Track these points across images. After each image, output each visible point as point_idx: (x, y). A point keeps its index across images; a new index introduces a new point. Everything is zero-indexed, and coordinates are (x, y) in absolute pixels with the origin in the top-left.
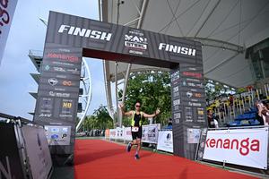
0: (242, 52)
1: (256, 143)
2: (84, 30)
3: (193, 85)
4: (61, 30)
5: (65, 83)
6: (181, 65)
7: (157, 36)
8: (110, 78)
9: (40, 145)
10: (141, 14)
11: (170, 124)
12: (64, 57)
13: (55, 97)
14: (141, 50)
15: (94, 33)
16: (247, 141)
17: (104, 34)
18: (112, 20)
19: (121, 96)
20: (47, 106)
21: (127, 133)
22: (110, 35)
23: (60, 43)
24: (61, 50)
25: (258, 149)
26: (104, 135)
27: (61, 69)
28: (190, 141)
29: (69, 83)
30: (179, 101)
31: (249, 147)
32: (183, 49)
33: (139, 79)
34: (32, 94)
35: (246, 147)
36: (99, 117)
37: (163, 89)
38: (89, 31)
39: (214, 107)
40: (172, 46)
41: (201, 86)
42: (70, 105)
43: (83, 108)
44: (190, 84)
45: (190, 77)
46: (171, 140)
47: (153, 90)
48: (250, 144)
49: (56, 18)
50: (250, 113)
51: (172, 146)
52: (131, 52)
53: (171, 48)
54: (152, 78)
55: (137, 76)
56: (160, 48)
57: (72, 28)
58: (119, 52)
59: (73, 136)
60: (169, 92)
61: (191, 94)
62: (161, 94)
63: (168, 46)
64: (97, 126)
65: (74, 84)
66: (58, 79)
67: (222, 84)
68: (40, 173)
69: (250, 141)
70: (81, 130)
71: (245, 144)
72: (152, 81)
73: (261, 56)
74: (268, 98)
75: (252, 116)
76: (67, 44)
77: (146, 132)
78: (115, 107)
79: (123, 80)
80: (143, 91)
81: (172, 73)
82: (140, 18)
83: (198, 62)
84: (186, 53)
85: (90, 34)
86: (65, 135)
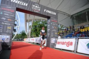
2: (17, 1)
5: (8, 20)
6: (51, 18)
12: (8, 10)
13: (4, 25)
14: (38, 11)
15: (21, 2)
16: (69, 42)
17: (25, 3)
19: (30, 27)
21: (32, 40)
23: (7, 4)
24: (7, 7)
25: (72, 45)
27: (7, 14)
29: (10, 20)
33: (37, 22)
35: (69, 44)
36: (22, 34)
40: (48, 11)
41: (57, 25)
42: (10, 28)
43: (16, 31)
44: (53, 24)
47: (41, 27)
51: (46, 44)
52: (34, 11)
55: (36, 21)
56: (45, 11)
59: (11, 39)
63: (47, 10)
64: (21, 37)
65: (12, 20)
66: (6, 18)
72: (41, 23)
73: (75, 18)
74: (76, 31)
75: (71, 36)
76: (10, 5)
77: (38, 40)
78: (28, 31)
79: (31, 22)
80: (38, 26)
81: (48, 20)
82: (38, 1)
83: (57, 17)
84: (53, 14)
85: (20, 3)
86: (8, 39)
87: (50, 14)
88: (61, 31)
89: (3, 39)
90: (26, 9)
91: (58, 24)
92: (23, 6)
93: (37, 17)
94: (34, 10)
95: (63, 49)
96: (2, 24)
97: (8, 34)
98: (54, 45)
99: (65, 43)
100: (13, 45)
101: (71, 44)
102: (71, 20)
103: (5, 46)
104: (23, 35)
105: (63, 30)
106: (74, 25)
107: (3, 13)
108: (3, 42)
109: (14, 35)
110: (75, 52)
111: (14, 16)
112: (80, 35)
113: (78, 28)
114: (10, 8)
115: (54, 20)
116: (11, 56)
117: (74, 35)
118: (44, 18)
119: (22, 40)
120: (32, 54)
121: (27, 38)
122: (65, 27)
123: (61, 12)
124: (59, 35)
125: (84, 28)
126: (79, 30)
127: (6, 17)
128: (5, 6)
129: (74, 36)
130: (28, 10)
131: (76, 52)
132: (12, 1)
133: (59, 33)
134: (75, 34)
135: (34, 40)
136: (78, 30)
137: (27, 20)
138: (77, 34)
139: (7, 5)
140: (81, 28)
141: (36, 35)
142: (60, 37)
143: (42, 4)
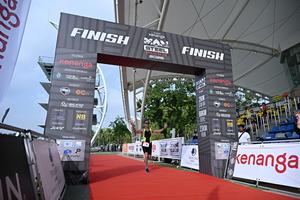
0: (276, 56)
1: (294, 159)
2: (99, 33)
3: (221, 93)
4: (73, 34)
5: (78, 92)
6: (207, 71)
7: (180, 38)
8: (127, 87)
9: (52, 160)
10: (162, 15)
11: (195, 138)
12: (77, 63)
13: (68, 108)
14: (162, 55)
15: (109, 36)
16: (284, 156)
17: (121, 37)
18: (130, 21)
19: (140, 106)
20: (59, 118)
22: (127, 38)
23: (73, 48)
25: (296, 166)
26: (121, 150)
27: (74, 78)
28: (218, 157)
29: (83, 92)
30: (205, 111)
31: (286, 163)
33: (159, 87)
34: (42, 105)
35: (283, 163)
36: (116, 130)
37: (187, 98)
38: (104, 34)
39: (245, 119)
40: (197, 50)
41: (230, 94)
42: (84, 117)
43: (98, 120)
44: (218, 93)
46: (197, 155)
47: (175, 100)
48: (288, 160)
49: (68, 21)
50: (286, 124)
51: (197, 162)
52: (151, 56)
53: (196, 52)
54: (174, 86)
55: (158, 84)
56: (184, 52)
57: (86, 31)
58: (138, 57)
59: (87, 152)
60: (193, 102)
61: (219, 104)
62: (185, 104)
63: (192, 49)
64: (113, 140)
66: (71, 88)
67: (254, 92)
68: (53, 192)
69: (287, 157)
70: (96, 144)
71: (281, 160)
72: (174, 89)
76: (80, 49)
77: (168, 147)
79: (142, 88)
80: (165, 101)
81: (197, 80)
82: (161, 19)
83: (227, 67)
84: (213, 57)
85: (106, 38)
86: (79, 150)
87: (202, 59)
90: (124, 55)
92: (116, 45)
96: (63, 108)
97: (79, 135)
100: (94, 170)
101: (293, 164)
103: (73, 172)
107: (64, 74)
108: (66, 159)
114: (79, 56)
121: (130, 141)
127: (70, 85)
130: (131, 56)
132: (84, 36)
135: (154, 147)
139: (73, 51)
143: (175, 32)
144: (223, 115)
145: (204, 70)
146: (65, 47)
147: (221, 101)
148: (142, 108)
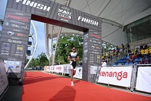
0: (122, 28)
1: (125, 74)
2: (33, 3)
3: (95, 42)
4: (17, 1)
5: (19, 34)
12: (19, 18)
13: (12, 43)
14: (67, 19)
15: (39, 5)
16: (121, 73)
17: (46, 7)
19: (54, 47)
20: (6, 48)
22: (49, 8)
23: (17, 9)
24: (17, 13)
25: (126, 77)
27: (17, 26)
28: (91, 73)
29: (22, 35)
30: (87, 50)
31: (122, 76)
32: (91, 21)
33: (65, 38)
35: (120, 76)
36: (41, 59)
37: (78, 45)
38: (36, 4)
40: (85, 19)
41: (100, 43)
42: (21, 49)
44: (94, 41)
45: (94, 37)
46: (81, 72)
50: (123, 60)
52: (61, 19)
54: (73, 38)
56: (79, 19)
60: (82, 47)
62: (78, 48)
63: (83, 18)
64: (39, 64)
66: (14, 32)
67: (110, 44)
69: (123, 73)
70: (29, 66)
71: (120, 74)
72: (73, 40)
73: (131, 31)
74: (132, 53)
75: (124, 61)
76: (21, 10)
77: (68, 68)
78: (50, 53)
79: (56, 38)
80: (68, 45)
81: (84, 34)
82: (68, 2)
83: (99, 29)
84: (93, 23)
85: (37, 6)
86: (17, 67)
87: (87, 24)
88: (107, 53)
89: (9, 68)
90: (47, 17)
91: (102, 42)
92: (42, 11)
93: (66, 30)
94: (61, 17)
95: (110, 85)
96: (9, 43)
97: (18, 59)
98: (96, 77)
99: (115, 74)
100: (26, 78)
102: (124, 34)
103: (14, 79)
104: (43, 61)
105: (111, 52)
106: (130, 42)
107: (10, 23)
108: (9, 71)
109: (28, 60)
110: (132, 90)
111: (28, 29)
112: (141, 60)
113: (136, 47)
114: (20, 14)
115: (95, 34)
116: (24, 95)
117: (129, 60)
118: (77, 32)
119: (41, 69)
120: (57, 93)
121: (48, 65)
122: (114, 46)
123: (106, 21)
124: (103, 60)
125: (146, 47)
126: (139, 51)
127: (14, 30)
128: (13, 12)
129: (129, 62)
130: (51, 18)
131: (134, 89)
132: (24, 3)
133: (103, 57)
134: (131, 58)
135: (60, 68)
136: (137, 51)
137: (49, 35)
138: (134, 58)
139: (15, 10)
140: (141, 48)
141: (63, 61)
142: (105, 63)
143: (75, 8)
144: (95, 53)
145: (88, 29)
146: (12, 8)
147: (95, 46)
148: (55, 48)
